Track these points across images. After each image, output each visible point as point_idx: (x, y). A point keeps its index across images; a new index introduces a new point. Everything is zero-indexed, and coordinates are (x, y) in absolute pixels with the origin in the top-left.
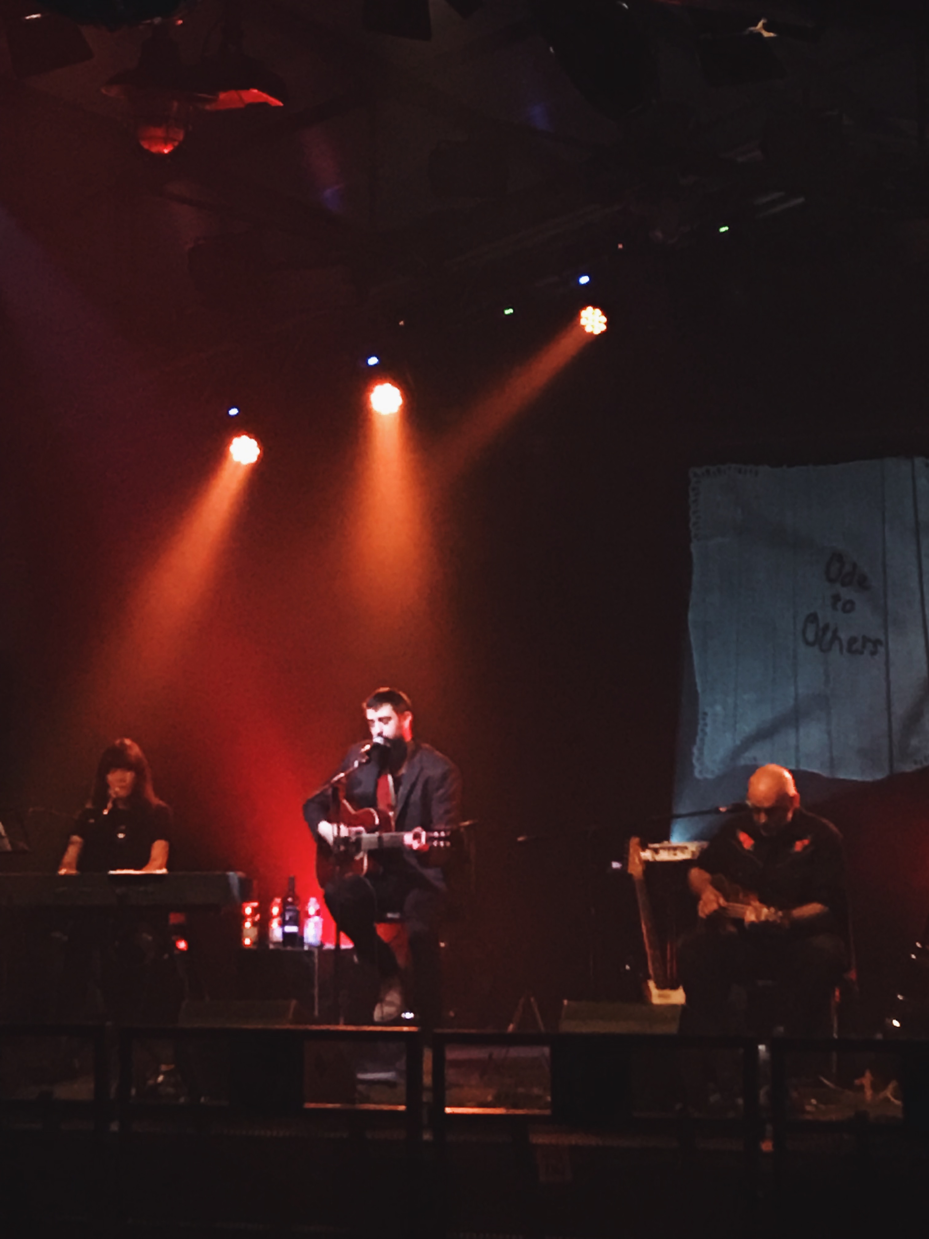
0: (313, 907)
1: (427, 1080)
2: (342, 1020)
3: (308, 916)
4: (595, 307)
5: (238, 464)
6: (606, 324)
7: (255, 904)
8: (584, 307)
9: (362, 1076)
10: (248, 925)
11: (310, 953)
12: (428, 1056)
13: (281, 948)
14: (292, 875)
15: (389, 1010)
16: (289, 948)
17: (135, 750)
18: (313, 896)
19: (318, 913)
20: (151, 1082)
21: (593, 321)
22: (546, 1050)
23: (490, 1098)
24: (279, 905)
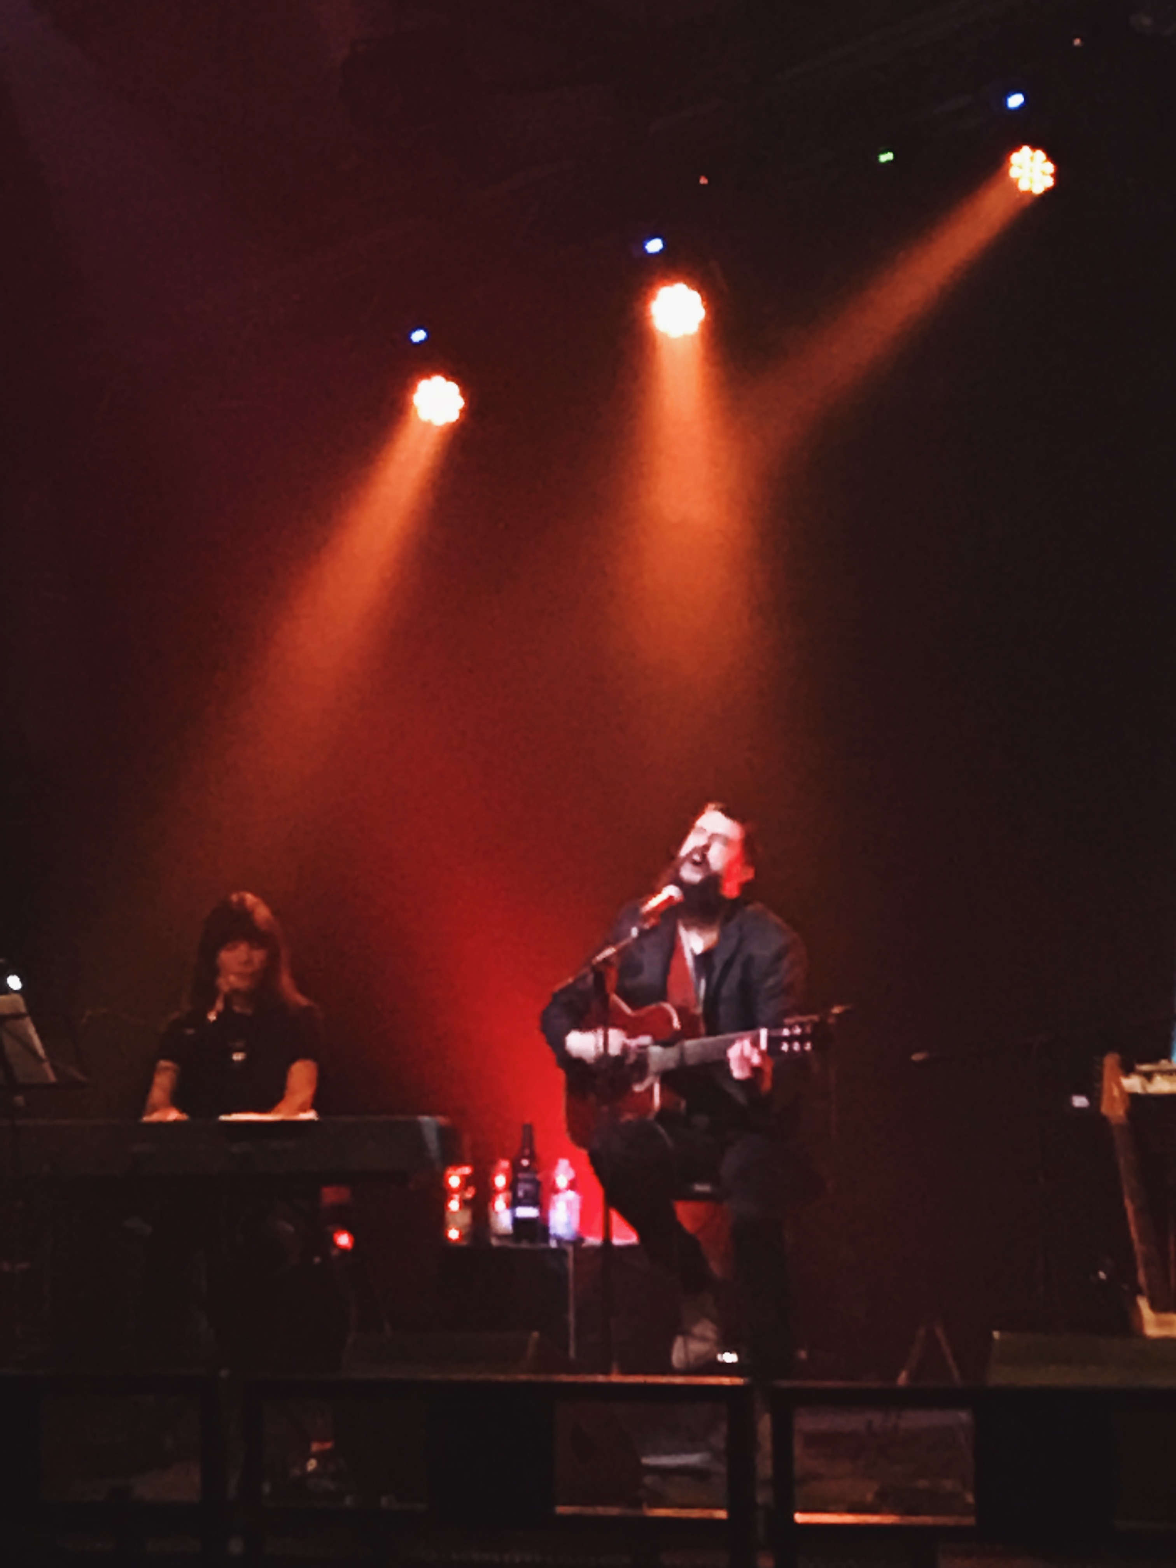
0: (563, 1176)
1: (765, 1468)
2: (615, 1366)
3: (556, 1191)
4: (1034, 147)
5: (428, 425)
6: (1052, 175)
7: (467, 1170)
8: (1017, 148)
9: (649, 1461)
10: (454, 1205)
11: (560, 1252)
12: (765, 1425)
13: (511, 1245)
14: (527, 1120)
15: (697, 1347)
16: (525, 1245)
17: (262, 912)
18: (564, 1156)
19: (572, 1186)
20: (296, 1472)
21: (1031, 171)
22: (964, 1416)
23: (870, 1497)
24: (506, 1173)
